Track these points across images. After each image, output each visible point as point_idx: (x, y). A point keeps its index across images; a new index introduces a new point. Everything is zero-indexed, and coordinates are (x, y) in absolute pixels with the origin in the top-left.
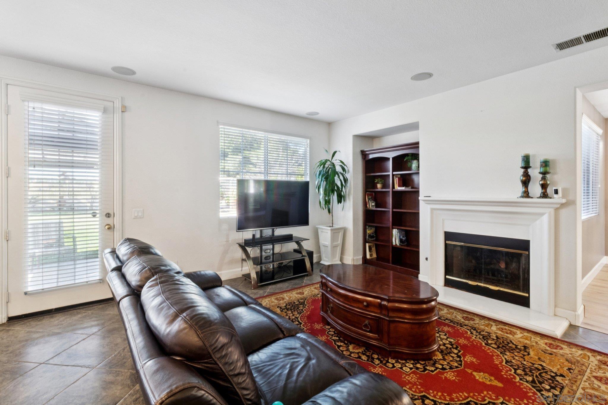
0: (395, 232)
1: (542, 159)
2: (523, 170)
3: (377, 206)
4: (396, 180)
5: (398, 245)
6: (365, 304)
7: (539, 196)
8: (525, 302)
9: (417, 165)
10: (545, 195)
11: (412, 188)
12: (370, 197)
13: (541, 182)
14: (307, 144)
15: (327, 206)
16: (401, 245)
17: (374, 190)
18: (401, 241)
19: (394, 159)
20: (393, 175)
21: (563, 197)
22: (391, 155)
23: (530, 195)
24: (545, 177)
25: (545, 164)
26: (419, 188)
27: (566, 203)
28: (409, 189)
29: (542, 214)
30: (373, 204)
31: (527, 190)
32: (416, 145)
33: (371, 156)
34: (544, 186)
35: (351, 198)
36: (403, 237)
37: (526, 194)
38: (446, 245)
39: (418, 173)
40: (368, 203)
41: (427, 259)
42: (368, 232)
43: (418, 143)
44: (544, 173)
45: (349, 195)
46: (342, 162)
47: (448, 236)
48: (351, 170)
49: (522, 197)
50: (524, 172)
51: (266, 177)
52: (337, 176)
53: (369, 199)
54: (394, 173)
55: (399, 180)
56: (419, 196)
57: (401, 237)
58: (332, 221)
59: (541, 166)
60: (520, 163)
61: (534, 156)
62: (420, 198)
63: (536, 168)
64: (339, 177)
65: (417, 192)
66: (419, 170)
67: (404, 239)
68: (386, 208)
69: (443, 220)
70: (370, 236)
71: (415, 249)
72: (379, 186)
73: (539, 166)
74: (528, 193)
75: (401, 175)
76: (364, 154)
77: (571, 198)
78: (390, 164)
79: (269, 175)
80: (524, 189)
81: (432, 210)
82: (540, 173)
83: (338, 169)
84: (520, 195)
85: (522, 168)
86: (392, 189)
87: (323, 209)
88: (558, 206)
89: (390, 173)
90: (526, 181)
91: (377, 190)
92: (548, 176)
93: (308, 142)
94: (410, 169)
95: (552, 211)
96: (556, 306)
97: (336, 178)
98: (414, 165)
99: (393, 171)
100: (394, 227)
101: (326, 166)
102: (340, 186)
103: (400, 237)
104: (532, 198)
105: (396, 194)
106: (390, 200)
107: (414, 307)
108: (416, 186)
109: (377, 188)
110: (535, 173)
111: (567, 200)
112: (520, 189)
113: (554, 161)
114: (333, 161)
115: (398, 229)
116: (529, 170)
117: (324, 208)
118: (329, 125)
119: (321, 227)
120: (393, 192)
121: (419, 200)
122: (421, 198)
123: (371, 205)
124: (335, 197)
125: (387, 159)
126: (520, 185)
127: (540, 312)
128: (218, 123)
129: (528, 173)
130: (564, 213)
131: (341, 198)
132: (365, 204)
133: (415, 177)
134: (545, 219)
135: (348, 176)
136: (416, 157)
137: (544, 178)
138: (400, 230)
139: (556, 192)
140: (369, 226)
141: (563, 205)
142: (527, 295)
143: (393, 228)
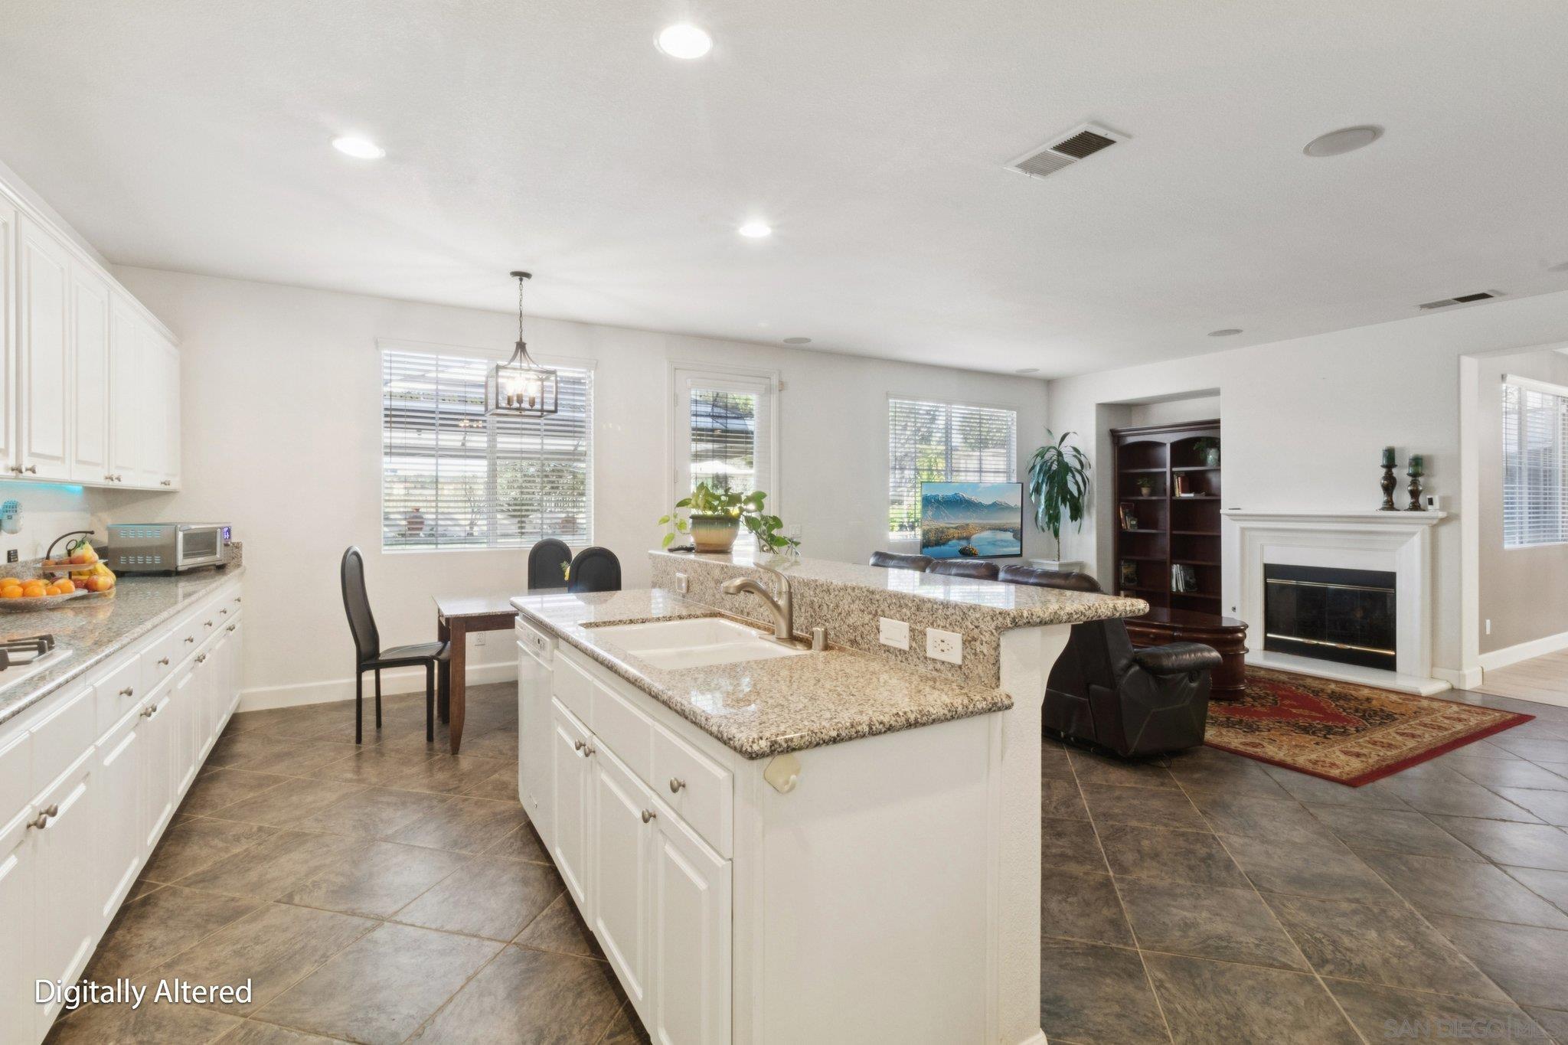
0: (1176, 569)
1: (1412, 454)
2: (1384, 471)
3: (1140, 525)
4: (1178, 482)
5: (1182, 591)
6: (1152, 636)
7: (1408, 507)
8: (1389, 664)
9: (1217, 458)
10: (1415, 507)
11: (1207, 495)
12: (1127, 510)
13: (1409, 488)
14: (1012, 420)
15: (1051, 525)
16: (1187, 592)
17: (1134, 498)
18: (1187, 584)
19: (1174, 446)
20: (1172, 473)
21: (1442, 509)
22: (1168, 439)
23: (1395, 506)
24: (1416, 480)
25: (1417, 462)
26: (1220, 496)
27: (1447, 517)
28: (1201, 496)
29: (1413, 534)
30: (1134, 522)
31: (1392, 499)
32: (1215, 424)
33: (1131, 440)
34: (1415, 494)
35: (1094, 511)
36: (1190, 578)
37: (1390, 505)
38: (1267, 586)
39: (1219, 470)
40: (1123, 521)
41: (1234, 609)
42: (1124, 571)
43: (1218, 422)
44: (1415, 475)
45: (1089, 507)
46: (1076, 450)
47: (1270, 570)
48: (1093, 463)
49: (1383, 509)
50: (1387, 473)
51: (949, 478)
52: (1070, 474)
53: (1125, 514)
54: (1174, 469)
55: (1182, 481)
56: (1220, 508)
57: (1188, 578)
58: (1059, 551)
59: (1410, 465)
60: (1380, 460)
61: (1402, 450)
62: (1222, 511)
63: (1403, 467)
64: (1074, 477)
65: (1217, 502)
66: (1220, 465)
67: (1192, 581)
68: (1156, 528)
69: (1262, 547)
70: (1127, 578)
71: (1213, 597)
72: (1145, 491)
73: (1408, 465)
74: (1393, 504)
75: (1187, 473)
76: (1116, 436)
77: (1453, 511)
78: (1167, 453)
79: (954, 473)
80: (1386, 498)
81: (1243, 530)
82: (1409, 475)
83: (1073, 463)
84: (1381, 506)
85: (1383, 466)
86: (1171, 498)
87: (1043, 530)
88: (1435, 522)
89: (1167, 469)
90: (1390, 485)
91: (1140, 498)
92: (1421, 479)
93: (1015, 415)
94: (1203, 462)
95: (1427, 528)
96: (1433, 665)
97: (1069, 478)
98: (1211, 457)
99: (1173, 465)
100: (1173, 561)
101: (1047, 457)
102: (1076, 493)
103: (1185, 576)
104: (1399, 510)
105: (1178, 505)
106: (1165, 516)
107: (1216, 636)
108: (1214, 491)
109: (1142, 495)
110: (1402, 473)
111: (1448, 513)
112: (1381, 497)
113: (1430, 459)
114: (1063, 449)
115: (1181, 564)
116: (1395, 471)
117: (1046, 528)
118: (1049, 384)
119: (1036, 560)
120: (1171, 500)
121: (1220, 515)
122: (1224, 510)
123: (1130, 524)
124: (1065, 511)
125: (1161, 445)
126: (1381, 491)
127: (1411, 675)
128: (888, 395)
129: (1392, 474)
130: (1444, 531)
131: (1076, 513)
132: (1117, 522)
133: (1212, 477)
134: (1416, 540)
135: (1087, 473)
136: (1215, 443)
137: (1414, 483)
138: (1185, 567)
139: (1431, 502)
140: (1127, 561)
141: (1443, 521)
142: (1392, 653)
143: (1172, 563)
